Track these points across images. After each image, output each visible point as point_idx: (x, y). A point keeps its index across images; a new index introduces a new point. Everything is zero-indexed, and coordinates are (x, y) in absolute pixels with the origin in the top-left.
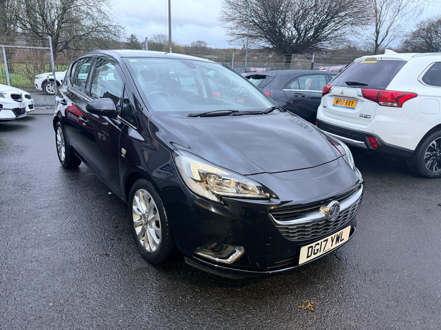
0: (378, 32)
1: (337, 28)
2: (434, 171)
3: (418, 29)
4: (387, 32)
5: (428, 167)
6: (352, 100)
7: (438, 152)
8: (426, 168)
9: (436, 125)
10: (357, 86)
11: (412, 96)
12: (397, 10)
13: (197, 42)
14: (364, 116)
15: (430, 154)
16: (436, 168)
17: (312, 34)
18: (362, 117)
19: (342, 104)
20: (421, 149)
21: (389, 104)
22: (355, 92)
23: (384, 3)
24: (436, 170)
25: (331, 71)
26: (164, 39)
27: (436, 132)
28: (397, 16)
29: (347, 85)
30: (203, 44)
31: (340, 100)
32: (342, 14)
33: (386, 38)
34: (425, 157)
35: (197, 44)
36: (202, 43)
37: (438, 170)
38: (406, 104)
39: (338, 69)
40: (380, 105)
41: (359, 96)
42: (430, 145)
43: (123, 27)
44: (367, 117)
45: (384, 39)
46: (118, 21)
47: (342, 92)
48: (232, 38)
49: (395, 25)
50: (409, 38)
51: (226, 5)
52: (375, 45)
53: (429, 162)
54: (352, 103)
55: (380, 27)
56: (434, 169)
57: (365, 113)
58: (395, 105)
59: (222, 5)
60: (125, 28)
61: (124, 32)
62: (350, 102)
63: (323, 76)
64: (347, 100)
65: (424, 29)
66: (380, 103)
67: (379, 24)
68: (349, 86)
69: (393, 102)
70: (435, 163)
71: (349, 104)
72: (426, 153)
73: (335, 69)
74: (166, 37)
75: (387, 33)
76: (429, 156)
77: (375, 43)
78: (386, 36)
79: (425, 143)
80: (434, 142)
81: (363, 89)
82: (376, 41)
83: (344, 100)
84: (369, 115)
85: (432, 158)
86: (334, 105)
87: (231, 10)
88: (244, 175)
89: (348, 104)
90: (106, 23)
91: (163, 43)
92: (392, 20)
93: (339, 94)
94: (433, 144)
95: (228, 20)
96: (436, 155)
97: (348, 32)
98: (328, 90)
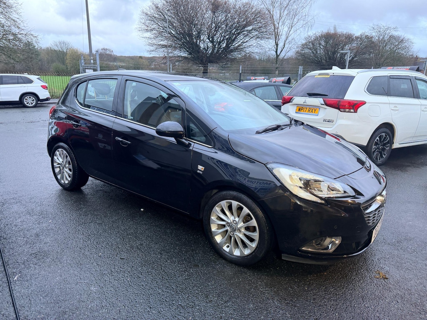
0: (277, 45)
1: (245, 41)
2: (378, 161)
3: (306, 42)
4: (284, 44)
5: (375, 158)
6: (314, 108)
7: (380, 145)
8: (374, 158)
9: (379, 125)
10: (318, 96)
11: (363, 103)
12: (290, 26)
13: (102, 49)
14: (327, 121)
15: (376, 147)
16: (379, 157)
17: (225, 45)
18: (326, 121)
19: (304, 111)
20: (370, 144)
21: (347, 110)
22: (318, 101)
23: (280, 20)
24: (380, 159)
25: (274, 82)
26: (67, 46)
27: (378, 130)
28: (291, 31)
29: (308, 96)
30: (109, 51)
31: (302, 108)
32: (250, 28)
33: (284, 49)
34: (373, 151)
35: (101, 52)
36: (107, 50)
37: (381, 159)
38: (359, 110)
39: (281, 80)
40: (341, 111)
41: (321, 104)
42: (376, 140)
43: (36, 36)
44: (330, 122)
45: (282, 50)
46: (29, 29)
47: (305, 101)
48: (152, 48)
49: (290, 38)
50: (299, 49)
51: (143, 16)
52: (276, 55)
53: (375, 154)
54: (315, 111)
55: (278, 40)
56: (378, 159)
57: (328, 118)
58: (352, 111)
59: (140, 17)
60: (38, 36)
61: (37, 41)
62: (312, 110)
63: (273, 87)
64: (309, 108)
65: (310, 42)
66: (341, 110)
67: (278, 38)
68: (310, 96)
69: (350, 109)
70: (379, 154)
71: (312, 111)
72: (374, 147)
73: (277, 81)
74: (69, 44)
75: (284, 46)
76: (375, 149)
77: (275, 53)
78: (283, 48)
79: (372, 139)
80: (378, 138)
81: (324, 99)
82: (276, 52)
83: (307, 108)
84: (332, 119)
85: (376, 150)
86: (296, 113)
87: (148, 21)
88: (334, 179)
89: (310, 111)
90: (15, 30)
91: (65, 51)
92: (288, 34)
93: (302, 103)
94: (377, 140)
95: (147, 30)
96: (378, 148)
97: (254, 45)
98: (290, 100)
